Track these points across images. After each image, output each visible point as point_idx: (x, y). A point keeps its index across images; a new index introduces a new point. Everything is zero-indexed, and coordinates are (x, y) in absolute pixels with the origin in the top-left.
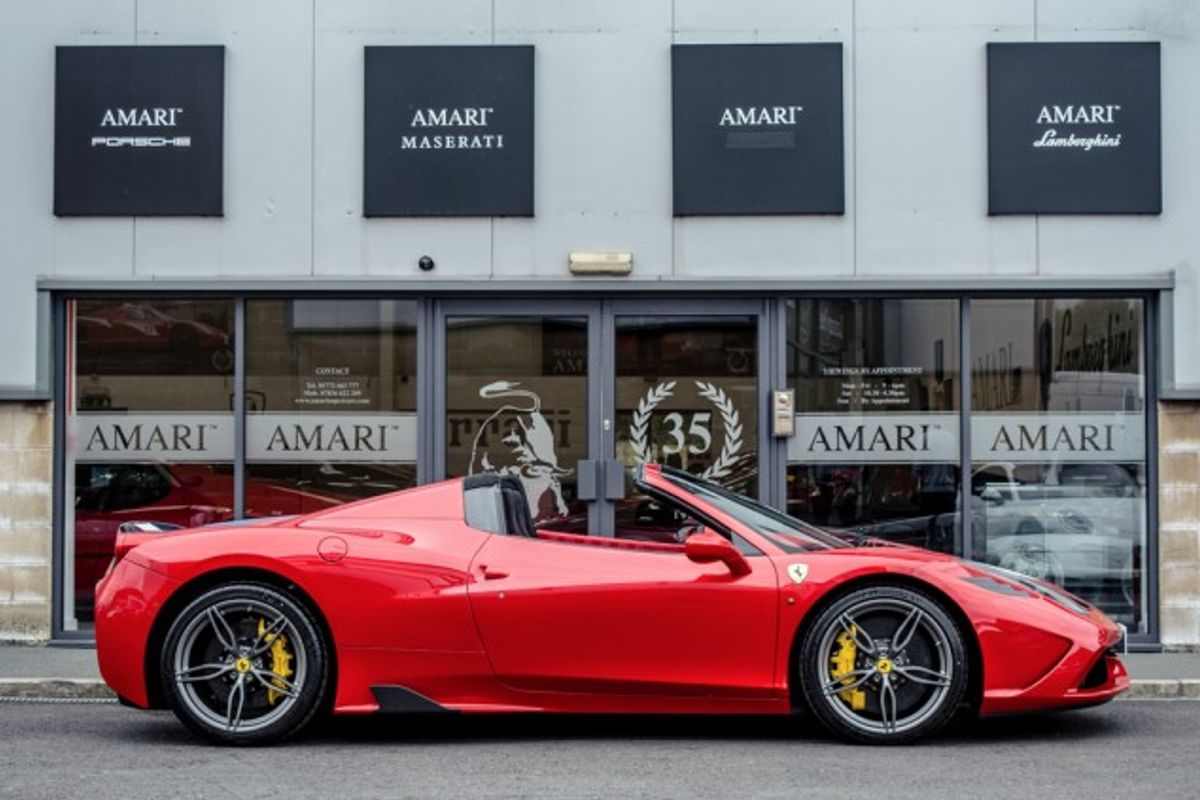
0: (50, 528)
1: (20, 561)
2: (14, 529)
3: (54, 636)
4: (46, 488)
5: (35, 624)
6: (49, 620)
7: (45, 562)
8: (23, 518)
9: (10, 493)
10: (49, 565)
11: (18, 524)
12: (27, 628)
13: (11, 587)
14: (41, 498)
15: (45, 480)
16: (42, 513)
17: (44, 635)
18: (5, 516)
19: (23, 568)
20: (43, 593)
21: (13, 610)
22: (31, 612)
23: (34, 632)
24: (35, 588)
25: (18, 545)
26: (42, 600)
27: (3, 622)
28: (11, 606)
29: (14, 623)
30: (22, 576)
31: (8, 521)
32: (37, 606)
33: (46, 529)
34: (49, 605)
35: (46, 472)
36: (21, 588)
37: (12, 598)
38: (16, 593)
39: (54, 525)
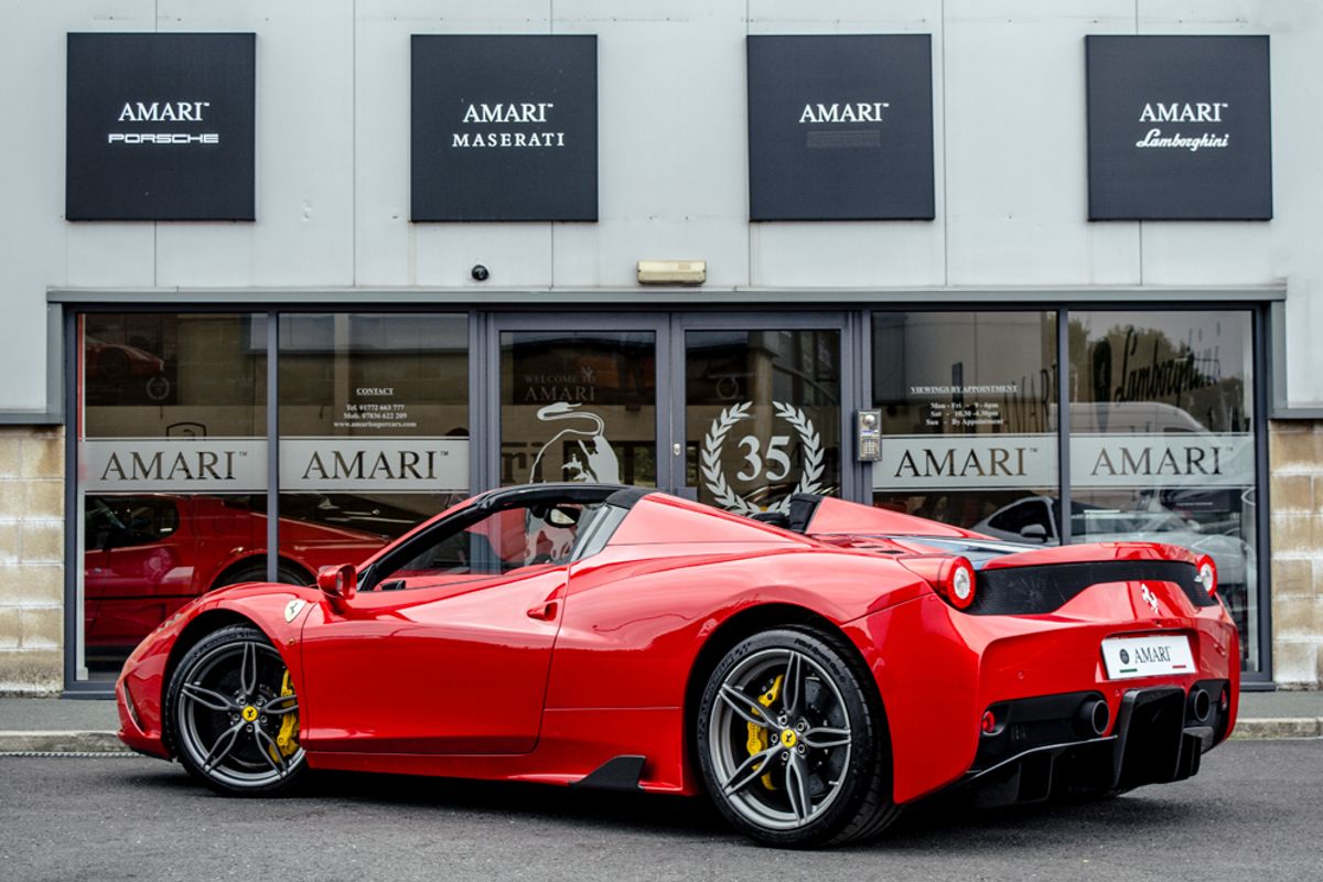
0: (62, 566)
1: (29, 604)
2: (21, 568)
3: (67, 686)
4: (57, 523)
5: (46, 674)
6: (62, 670)
7: (57, 604)
8: (31, 557)
9: (16, 527)
10: (62, 607)
11: (26, 563)
12: (37, 679)
13: (18, 632)
14: (54, 534)
15: (56, 513)
16: (53, 550)
17: (56, 685)
18: (11, 554)
19: (30, 611)
20: (55, 639)
21: (21, 658)
22: (40, 659)
23: (45, 682)
24: (46, 634)
25: (27, 587)
26: (55, 646)
27: (10, 672)
28: (19, 654)
29: (22, 672)
30: (31, 620)
31: (15, 559)
32: (47, 653)
33: (58, 567)
34: (62, 651)
35: (57, 505)
36: (30, 634)
37: (20, 645)
38: (24, 639)
39: (66, 563)
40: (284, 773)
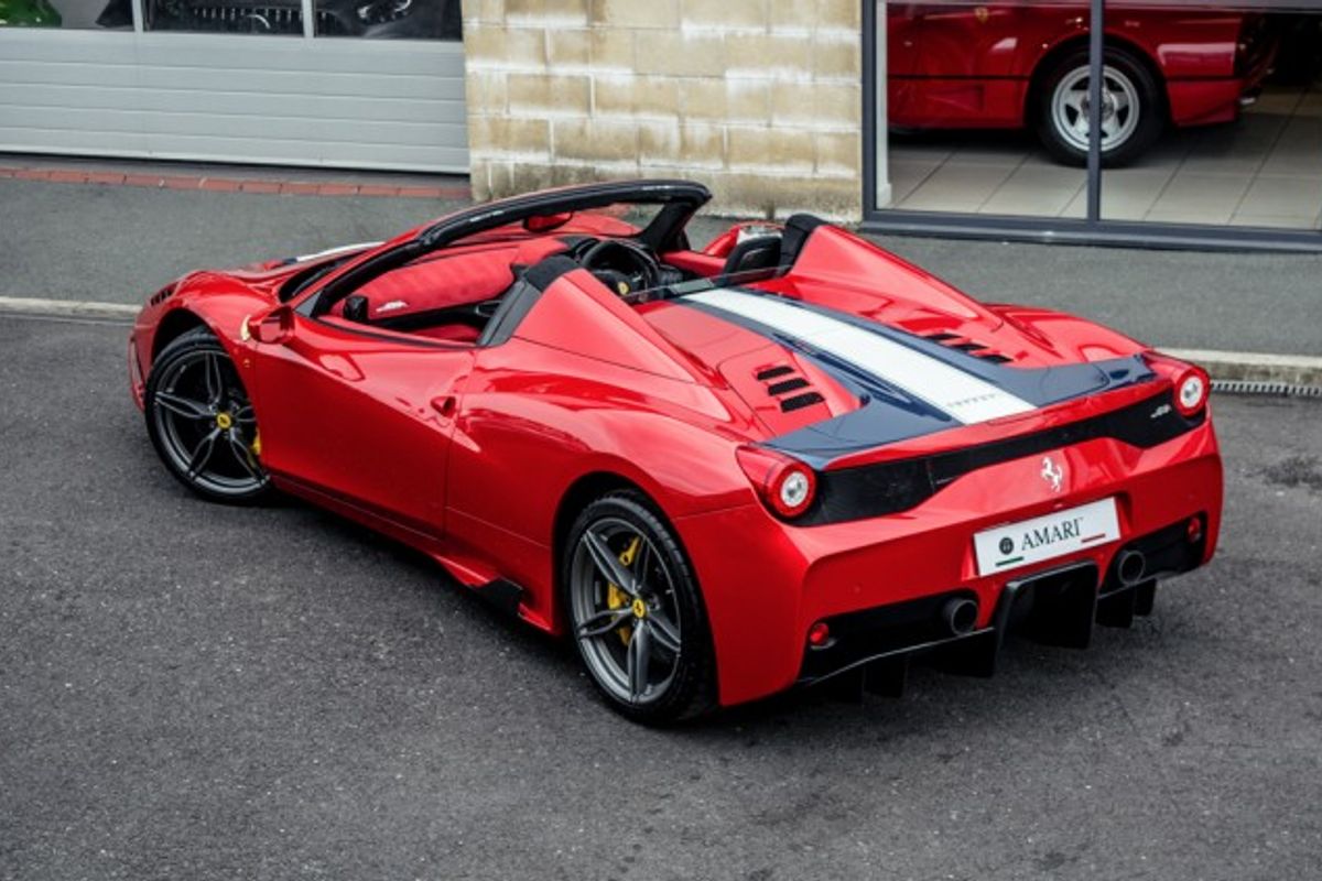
0: (859, 85)
1: (824, 126)
2: (815, 87)
3: (866, 216)
4: (853, 37)
5: (844, 203)
6: (860, 200)
7: (854, 128)
8: (826, 73)
9: (809, 41)
10: (859, 132)
11: (821, 80)
12: (834, 208)
13: (814, 158)
14: (849, 50)
15: (852, 26)
16: (849, 67)
17: (853, 217)
18: (804, 69)
19: (827, 134)
20: (852, 165)
21: (816, 185)
22: (838, 187)
23: (842, 211)
24: (843, 160)
25: (823, 108)
26: (852, 174)
27: (805, 199)
28: (815, 180)
29: (818, 200)
30: (826, 144)
31: (808, 76)
32: (844, 181)
33: (854, 88)
34: (860, 180)
35: (853, 17)
36: (825, 159)
37: (815, 170)
38: (819, 165)
39: (864, 81)
40: (263, 482)
